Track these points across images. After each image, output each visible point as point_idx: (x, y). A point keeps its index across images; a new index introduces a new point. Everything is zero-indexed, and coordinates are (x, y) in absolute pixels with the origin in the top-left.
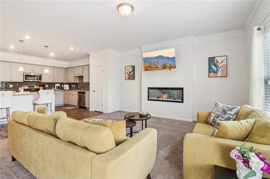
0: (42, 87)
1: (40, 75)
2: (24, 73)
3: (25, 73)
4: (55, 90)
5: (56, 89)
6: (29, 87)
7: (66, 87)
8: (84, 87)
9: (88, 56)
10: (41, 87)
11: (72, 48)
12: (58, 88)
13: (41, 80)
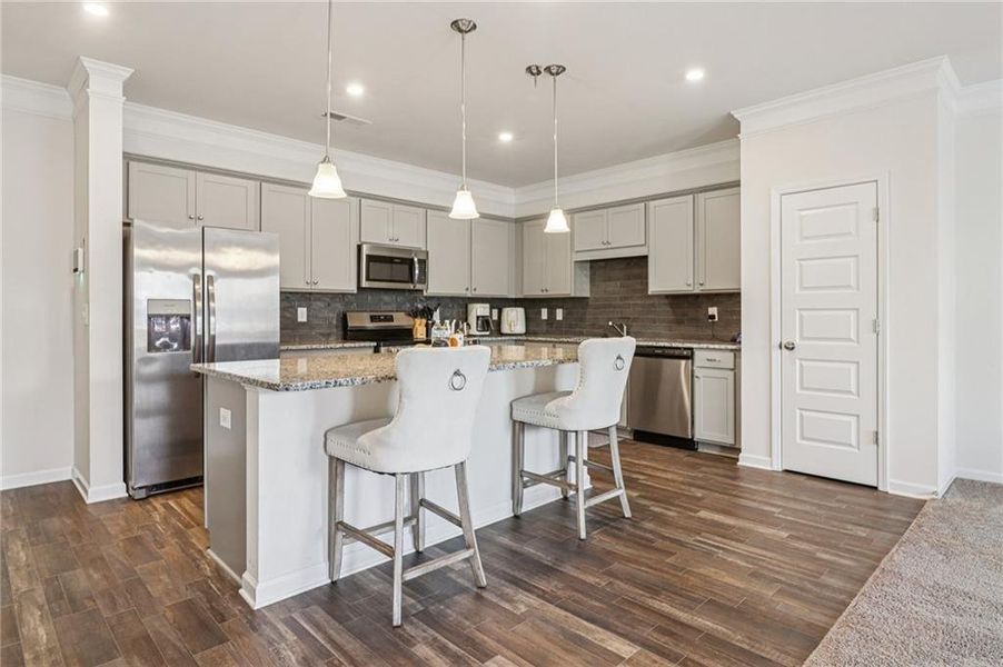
0: (424, 321)
1: (423, 257)
2: (359, 248)
3: (365, 247)
4: (469, 336)
5: (474, 331)
6: (373, 319)
7: (514, 320)
8: (635, 320)
9: (729, 129)
10: (418, 321)
11: (695, 75)
12: (485, 323)
13: (424, 283)
